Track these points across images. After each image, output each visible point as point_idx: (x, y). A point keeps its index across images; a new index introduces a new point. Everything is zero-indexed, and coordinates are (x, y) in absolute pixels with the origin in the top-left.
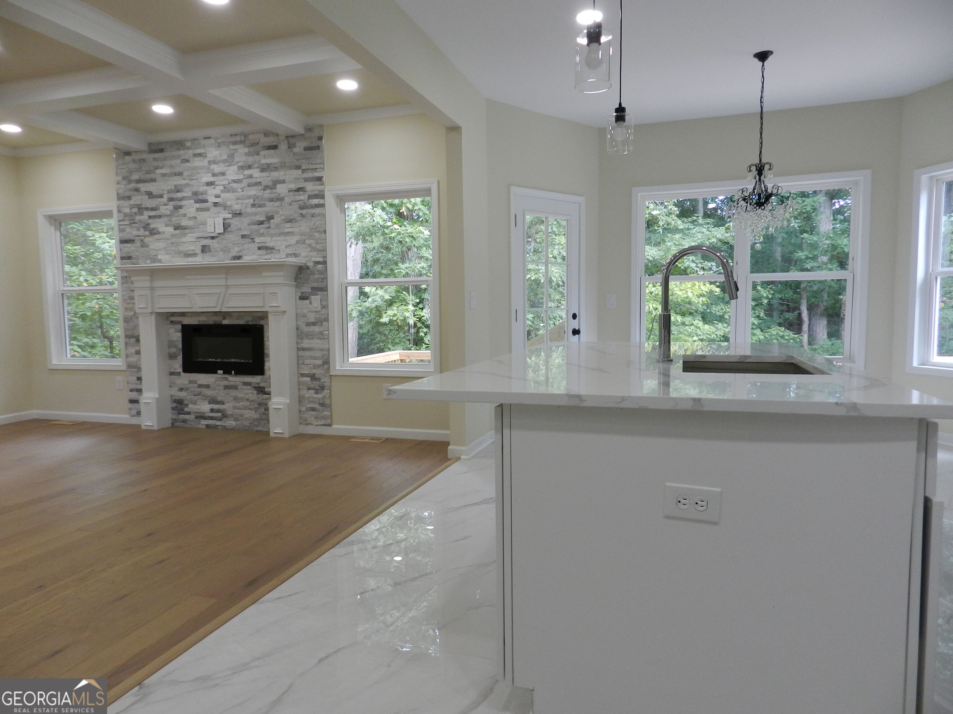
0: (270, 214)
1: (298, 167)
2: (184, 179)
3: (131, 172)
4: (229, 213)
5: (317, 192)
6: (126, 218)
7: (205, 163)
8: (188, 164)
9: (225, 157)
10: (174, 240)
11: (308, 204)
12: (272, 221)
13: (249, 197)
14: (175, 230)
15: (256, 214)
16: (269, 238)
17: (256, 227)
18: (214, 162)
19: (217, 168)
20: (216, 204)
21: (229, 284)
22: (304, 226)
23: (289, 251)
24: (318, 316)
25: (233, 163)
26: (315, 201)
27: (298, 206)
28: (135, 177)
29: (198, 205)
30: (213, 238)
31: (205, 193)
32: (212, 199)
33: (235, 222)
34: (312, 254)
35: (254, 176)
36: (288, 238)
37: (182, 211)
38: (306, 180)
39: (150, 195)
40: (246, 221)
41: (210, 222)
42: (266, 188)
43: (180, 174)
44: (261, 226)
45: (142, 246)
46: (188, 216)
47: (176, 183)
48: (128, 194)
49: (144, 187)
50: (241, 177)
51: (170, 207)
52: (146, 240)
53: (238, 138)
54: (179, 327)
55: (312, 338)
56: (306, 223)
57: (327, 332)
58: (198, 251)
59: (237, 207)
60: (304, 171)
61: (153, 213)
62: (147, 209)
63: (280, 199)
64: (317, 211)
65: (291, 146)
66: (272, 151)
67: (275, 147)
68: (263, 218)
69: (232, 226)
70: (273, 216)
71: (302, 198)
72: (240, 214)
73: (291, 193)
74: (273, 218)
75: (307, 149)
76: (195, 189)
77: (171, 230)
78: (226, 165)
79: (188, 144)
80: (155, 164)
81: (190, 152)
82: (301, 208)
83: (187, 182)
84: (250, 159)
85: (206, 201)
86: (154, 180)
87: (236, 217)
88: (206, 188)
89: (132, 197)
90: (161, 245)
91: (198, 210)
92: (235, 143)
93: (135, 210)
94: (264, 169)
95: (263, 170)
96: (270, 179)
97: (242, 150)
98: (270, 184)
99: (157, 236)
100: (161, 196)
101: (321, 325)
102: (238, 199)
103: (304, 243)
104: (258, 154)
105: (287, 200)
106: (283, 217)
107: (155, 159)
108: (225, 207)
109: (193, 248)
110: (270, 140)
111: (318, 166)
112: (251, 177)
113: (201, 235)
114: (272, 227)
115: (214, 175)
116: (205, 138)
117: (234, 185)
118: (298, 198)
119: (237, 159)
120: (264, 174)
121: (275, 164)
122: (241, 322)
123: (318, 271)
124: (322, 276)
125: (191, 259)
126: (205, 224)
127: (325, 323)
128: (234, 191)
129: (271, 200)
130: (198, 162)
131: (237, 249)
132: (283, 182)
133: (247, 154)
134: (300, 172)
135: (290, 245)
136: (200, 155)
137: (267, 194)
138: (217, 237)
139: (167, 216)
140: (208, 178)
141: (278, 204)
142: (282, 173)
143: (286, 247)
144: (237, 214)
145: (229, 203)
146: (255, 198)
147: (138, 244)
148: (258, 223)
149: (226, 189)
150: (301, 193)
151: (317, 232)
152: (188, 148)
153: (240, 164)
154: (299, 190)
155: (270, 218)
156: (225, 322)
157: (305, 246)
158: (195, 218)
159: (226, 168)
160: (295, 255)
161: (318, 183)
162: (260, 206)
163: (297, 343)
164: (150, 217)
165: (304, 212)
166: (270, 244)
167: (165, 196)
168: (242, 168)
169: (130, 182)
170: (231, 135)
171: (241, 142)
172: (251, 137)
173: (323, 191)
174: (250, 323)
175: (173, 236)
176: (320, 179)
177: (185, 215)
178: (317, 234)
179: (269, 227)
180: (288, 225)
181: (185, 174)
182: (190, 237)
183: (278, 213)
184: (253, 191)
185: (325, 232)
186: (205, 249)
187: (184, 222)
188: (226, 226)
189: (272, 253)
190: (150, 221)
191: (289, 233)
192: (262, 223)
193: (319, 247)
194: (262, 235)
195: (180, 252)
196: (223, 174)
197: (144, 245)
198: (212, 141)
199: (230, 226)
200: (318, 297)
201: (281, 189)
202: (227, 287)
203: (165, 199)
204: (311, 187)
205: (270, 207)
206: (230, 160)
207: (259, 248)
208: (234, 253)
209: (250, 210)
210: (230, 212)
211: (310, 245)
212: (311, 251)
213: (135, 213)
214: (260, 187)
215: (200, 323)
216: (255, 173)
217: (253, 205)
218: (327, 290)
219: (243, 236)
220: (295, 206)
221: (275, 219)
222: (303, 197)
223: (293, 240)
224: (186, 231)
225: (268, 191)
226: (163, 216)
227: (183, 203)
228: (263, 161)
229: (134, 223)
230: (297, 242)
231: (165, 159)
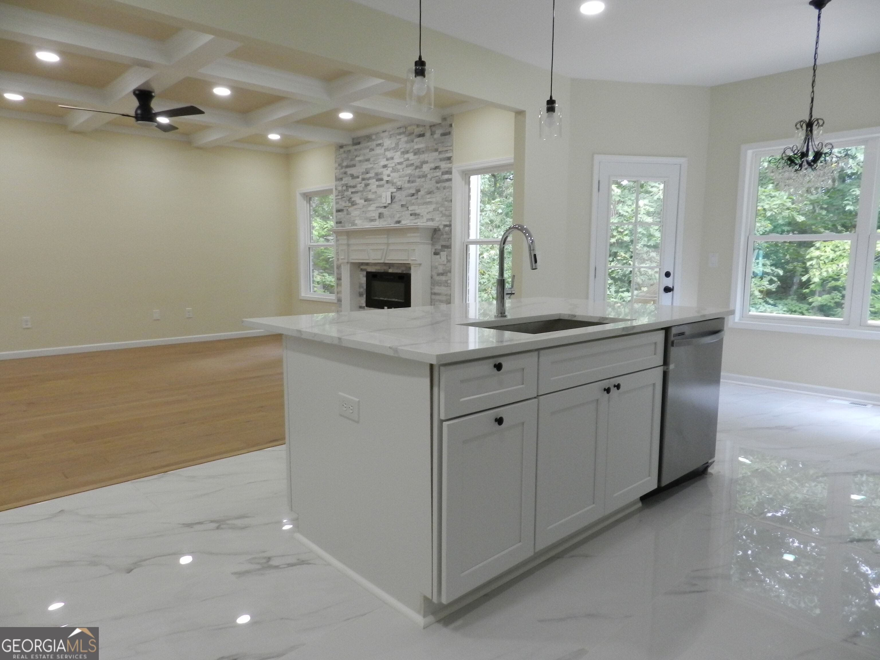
0: (418, 188)
1: (436, 150)
2: (371, 164)
3: (343, 160)
4: (395, 188)
5: (447, 169)
6: (340, 194)
7: (382, 151)
8: (373, 152)
9: (393, 145)
10: (364, 209)
11: (442, 179)
12: (419, 193)
13: (406, 176)
14: (365, 201)
15: (410, 188)
16: (417, 207)
17: (409, 198)
18: (387, 150)
19: (389, 154)
20: (387, 182)
21: (390, 242)
22: (438, 197)
23: (429, 216)
24: (444, 268)
25: (398, 150)
26: (446, 177)
27: (435, 181)
28: (345, 164)
29: (377, 183)
30: (385, 207)
31: (381, 174)
32: (386, 178)
33: (398, 195)
34: (442, 218)
35: (410, 159)
36: (428, 206)
37: (369, 188)
38: (441, 160)
39: (353, 177)
40: (404, 193)
41: (384, 195)
42: (417, 167)
43: (368, 160)
44: (413, 197)
45: (347, 214)
46: (372, 191)
47: (366, 167)
48: (341, 176)
49: (350, 171)
50: (402, 160)
51: (363, 185)
52: (350, 209)
53: (402, 130)
54: (365, 273)
55: (441, 286)
56: (440, 194)
57: (450, 281)
58: (377, 217)
59: (399, 183)
60: (440, 153)
61: (353, 190)
62: (351, 187)
63: (425, 176)
64: (447, 184)
65: (433, 133)
66: (421, 138)
67: (422, 135)
68: (413, 191)
69: (396, 198)
70: (420, 189)
71: (438, 174)
72: (401, 188)
73: (432, 171)
74: (420, 191)
75: (444, 134)
76: (376, 171)
77: (362, 201)
78: (394, 151)
79: (374, 137)
80: (356, 153)
81: (375, 143)
82: (437, 182)
83: (372, 165)
84: (408, 146)
85: (382, 180)
86: (354, 166)
87: (398, 191)
88: (382, 169)
89: (343, 179)
90: (357, 213)
91: (378, 186)
92: (400, 134)
93: (344, 188)
94: (416, 152)
95: (415, 154)
96: (419, 160)
97: (404, 138)
98: (419, 164)
99: (355, 207)
100: (358, 177)
101: (447, 275)
102: (400, 177)
103: (438, 210)
104: (413, 142)
105: (429, 176)
106: (426, 190)
107: (356, 150)
108: (393, 184)
109: (374, 215)
110: (420, 130)
111: (449, 148)
112: (408, 159)
113: (378, 205)
114: (419, 198)
115: (387, 160)
116: (383, 132)
117: (399, 167)
118: (436, 174)
119: (400, 146)
120: (416, 157)
121: (422, 148)
122: (399, 271)
123: (446, 232)
124: (448, 236)
125: (372, 223)
126: (381, 197)
127: (449, 274)
128: (398, 171)
129: (419, 177)
130: (379, 151)
131: (398, 215)
132: (427, 162)
133: (407, 142)
134: (437, 153)
135: (429, 212)
136: (379, 145)
137: (417, 172)
138: (388, 206)
139: (361, 191)
140: (383, 162)
141: (423, 179)
142: (426, 155)
143: (427, 213)
144: (400, 189)
145: (395, 181)
146: (410, 175)
147: (345, 212)
148: (412, 195)
149: (394, 170)
150: (438, 170)
151: (447, 201)
152: (374, 140)
153: (402, 150)
154: (436, 168)
155: (418, 191)
156: (390, 271)
157: (438, 212)
158: (376, 192)
159: (394, 154)
160: (432, 220)
161: (448, 161)
162: (413, 182)
163: (431, 289)
164: (352, 193)
165: (439, 185)
166: (417, 212)
167: (360, 177)
168: (403, 153)
169: (342, 168)
170: (398, 128)
171: (403, 133)
172: (409, 128)
173: (451, 168)
174: (404, 272)
175: (364, 206)
176: (449, 158)
177: (370, 191)
178: (446, 203)
179: (417, 198)
180: (428, 196)
181: (371, 160)
182: (372, 207)
183: (423, 186)
184: (409, 171)
185: (451, 201)
186: (381, 216)
187: (371, 196)
188: (392, 198)
189: (418, 218)
190: (352, 196)
191: (429, 202)
192: (413, 195)
193: (447, 213)
194: (413, 204)
195: (366, 218)
196: (392, 158)
197: (348, 214)
198: (386, 134)
199: (395, 198)
200: (445, 253)
201: (426, 168)
202: (388, 244)
203: (360, 180)
204: (444, 165)
205: (419, 182)
206: (396, 148)
207: (411, 215)
208: (396, 219)
209: (407, 185)
210: (395, 187)
211: (441, 212)
212: (442, 217)
213: (345, 190)
214: (413, 167)
215: (377, 271)
216: (411, 156)
217: (409, 182)
218: (451, 248)
219: (402, 206)
220: (434, 181)
221: (421, 191)
222: (438, 173)
223: (431, 208)
224: (371, 202)
225: (418, 170)
226: (359, 191)
227: (370, 181)
228: (416, 147)
229: (344, 197)
230: (434, 210)
231: (360, 150)
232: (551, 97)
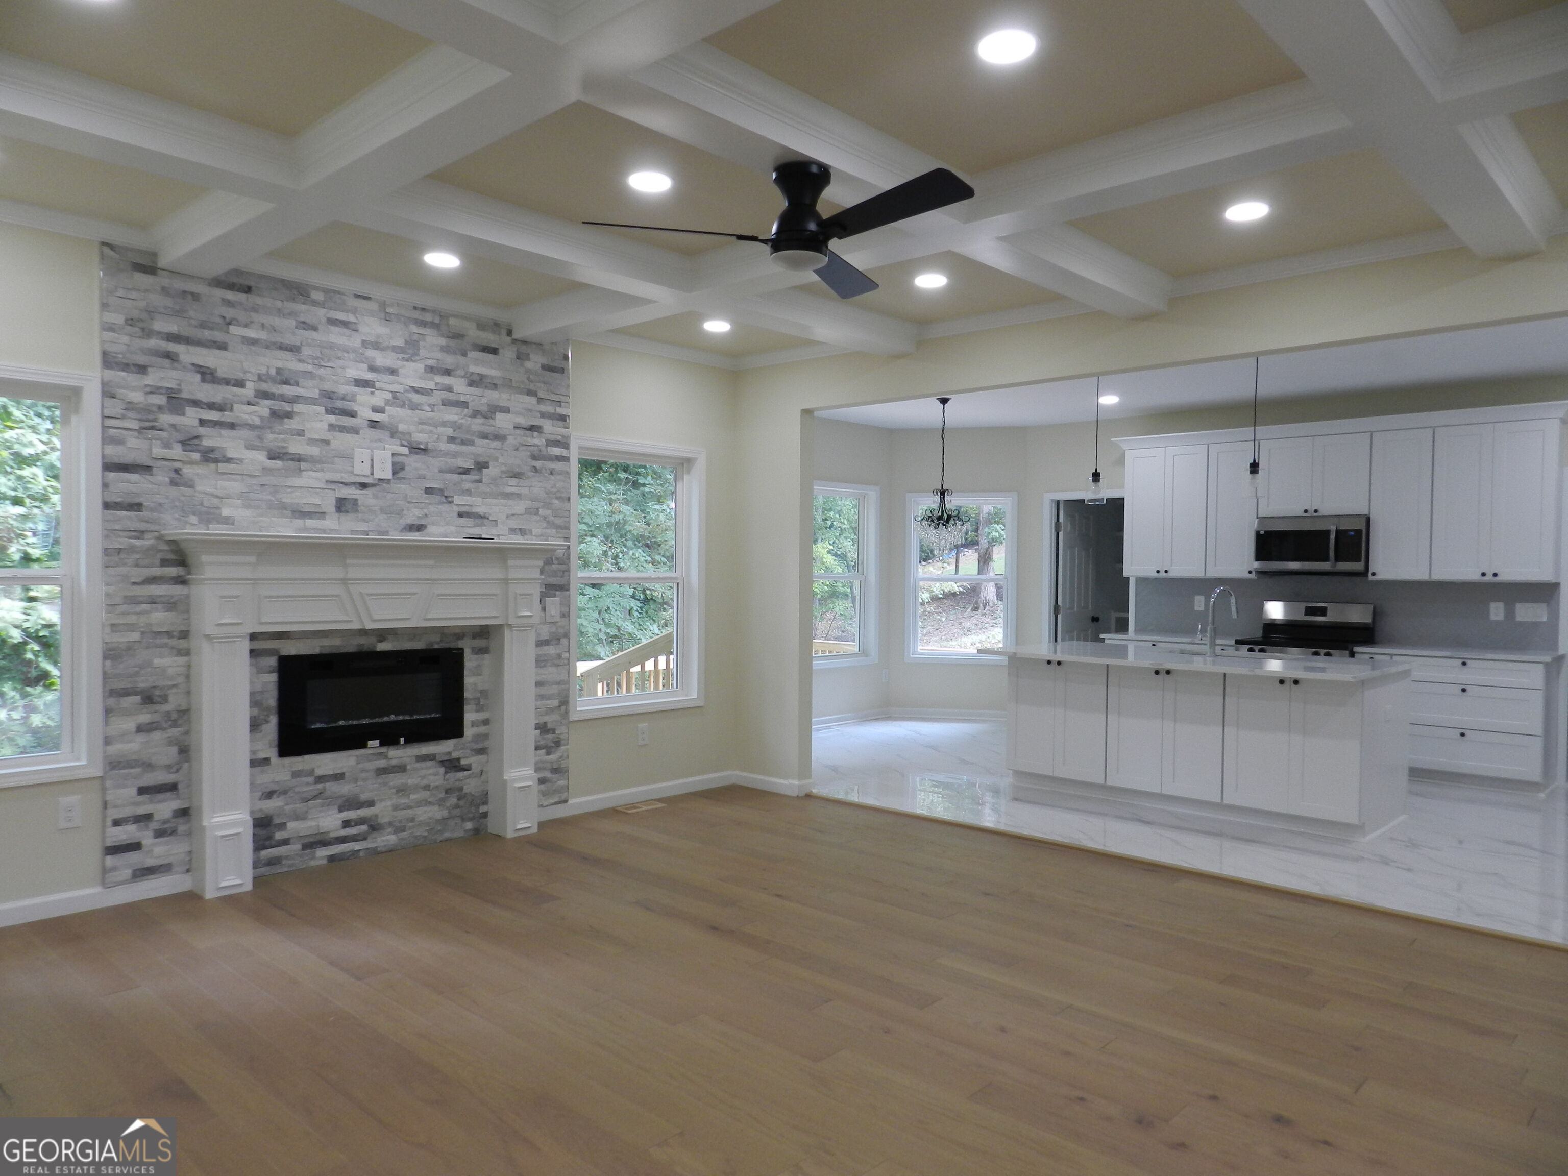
0: (481, 459)
1: (530, 393)
2: (300, 361)
3: (151, 313)
4: (403, 445)
5: (559, 438)
6: (130, 414)
7: (355, 341)
8: (314, 334)
9: (400, 342)
10: (268, 480)
11: (544, 453)
12: (484, 470)
13: (444, 424)
14: (270, 459)
15: (455, 455)
16: (480, 499)
17: (456, 477)
18: (376, 346)
19: (382, 359)
20: (374, 424)
22: (536, 487)
23: (513, 524)
24: (554, 630)
25: (417, 358)
26: (557, 451)
27: (529, 453)
28: (162, 325)
29: (332, 419)
30: (364, 486)
31: (353, 399)
32: (366, 414)
33: (414, 463)
34: (549, 531)
35: (455, 389)
36: (510, 502)
37: (293, 424)
38: (543, 415)
39: (207, 375)
40: (436, 463)
41: (361, 455)
42: (476, 414)
43: (293, 349)
44: (464, 477)
45: (173, 483)
46: (308, 435)
47: (280, 364)
48: (142, 359)
49: (188, 354)
50: (430, 385)
51: (263, 409)
52: (187, 471)
53: (428, 317)
54: (273, 661)
55: (545, 666)
56: (540, 482)
57: (567, 655)
58: (330, 508)
59: (420, 437)
60: (540, 400)
61: (213, 416)
62: (196, 403)
63: (498, 437)
64: (558, 466)
65: (521, 357)
66: (491, 357)
67: (494, 351)
68: (469, 464)
69: (407, 468)
70: (487, 463)
71: (536, 441)
72: (425, 450)
73: (518, 432)
74: (487, 467)
75: (547, 368)
76: (328, 386)
77: (261, 457)
78: (401, 356)
79: (317, 296)
80: (230, 313)
81: (321, 313)
82: (534, 457)
83: (310, 368)
84: (449, 360)
85: (353, 414)
86: (223, 347)
87: (417, 453)
88: (356, 389)
89: (149, 369)
90: (234, 486)
91: (332, 427)
92: (423, 324)
93: (161, 400)
94: (476, 381)
95: (471, 384)
96: (484, 400)
97: (433, 340)
98: (484, 409)
99: (222, 467)
100: (240, 384)
101: (559, 643)
102: (422, 423)
103: (537, 514)
104: (464, 354)
105: (511, 440)
106: (504, 468)
107: (228, 303)
108: (394, 433)
109: (317, 501)
110: (489, 338)
111: (563, 398)
112: (449, 389)
113: (337, 477)
114: (484, 480)
115: (372, 369)
116: (358, 296)
117: (416, 398)
118: (530, 441)
119: (423, 353)
120: (472, 390)
121: (492, 377)
122: (419, 645)
123: (557, 559)
124: (563, 567)
125: (310, 523)
126: (349, 457)
127: (564, 641)
128: (414, 407)
129: (484, 436)
130: (336, 336)
131: (417, 512)
132: (507, 410)
133: (445, 349)
134: (533, 400)
135: (513, 515)
136: (345, 324)
137: (477, 424)
138: (373, 485)
139: (252, 427)
140: (361, 372)
141: (496, 444)
142: (505, 396)
143: (508, 517)
144: (417, 449)
145: (402, 427)
146: (457, 427)
147: (161, 477)
148: (460, 470)
149: (396, 399)
150: (536, 434)
151: (557, 498)
152: (315, 303)
153: (430, 362)
154: (532, 428)
155: (481, 466)
156: (382, 647)
157: (536, 518)
158: (327, 442)
159: (400, 363)
160: (522, 532)
161: (561, 423)
162: (463, 442)
163: (537, 675)
164: (202, 422)
165: (538, 464)
166: (481, 510)
167: (250, 385)
168: (431, 370)
169: (148, 333)
170: (415, 308)
171: (433, 325)
172: (452, 321)
173: (568, 437)
174: (436, 646)
175: (266, 470)
176: (563, 418)
177: (301, 433)
178: (556, 502)
179: (480, 481)
180: (513, 482)
181: (306, 351)
182: (310, 478)
183: (496, 459)
184: (452, 415)
185: (569, 499)
186: (342, 505)
187: (296, 447)
188: (398, 469)
189: (482, 525)
190: (202, 431)
191: (512, 494)
192: (466, 471)
193: (558, 521)
194: (469, 492)
195: (283, 507)
196: (393, 372)
197: (177, 479)
198: (373, 306)
199: (403, 469)
200: (557, 599)
201: (502, 422)
203: (249, 390)
204: (549, 427)
205: (482, 448)
206: (410, 350)
207: (461, 515)
208: (410, 519)
209: (444, 446)
210: (406, 443)
211: (545, 518)
212: (546, 528)
213: (160, 408)
214: (466, 410)
215: (324, 651)
216: (459, 385)
217: (451, 440)
218: (568, 590)
219: (429, 491)
220: (524, 454)
221: (490, 467)
222: (538, 440)
223: (520, 507)
224: (303, 465)
225: (479, 420)
226: (240, 425)
227: (298, 408)
228: (473, 369)
229: (152, 428)
230: (528, 511)
231: (255, 309)
232: (1096, 470)
